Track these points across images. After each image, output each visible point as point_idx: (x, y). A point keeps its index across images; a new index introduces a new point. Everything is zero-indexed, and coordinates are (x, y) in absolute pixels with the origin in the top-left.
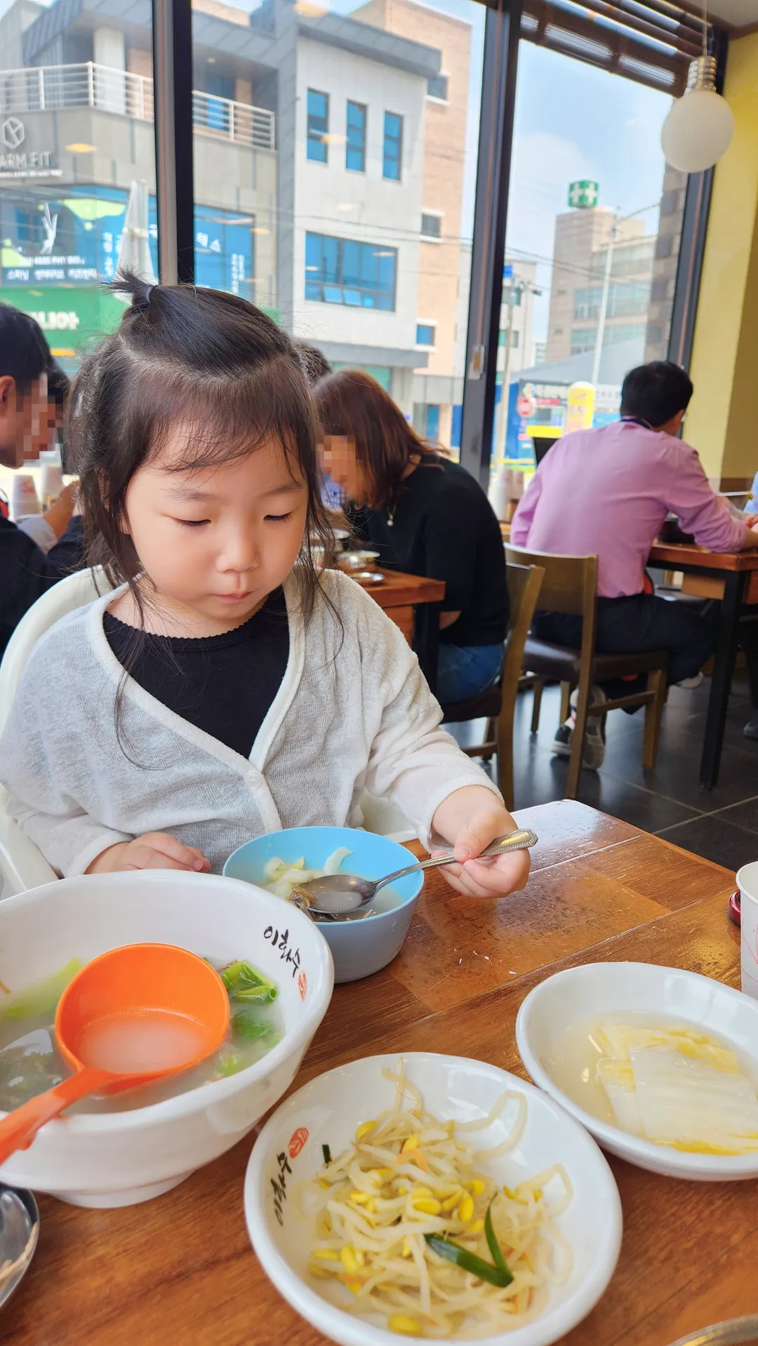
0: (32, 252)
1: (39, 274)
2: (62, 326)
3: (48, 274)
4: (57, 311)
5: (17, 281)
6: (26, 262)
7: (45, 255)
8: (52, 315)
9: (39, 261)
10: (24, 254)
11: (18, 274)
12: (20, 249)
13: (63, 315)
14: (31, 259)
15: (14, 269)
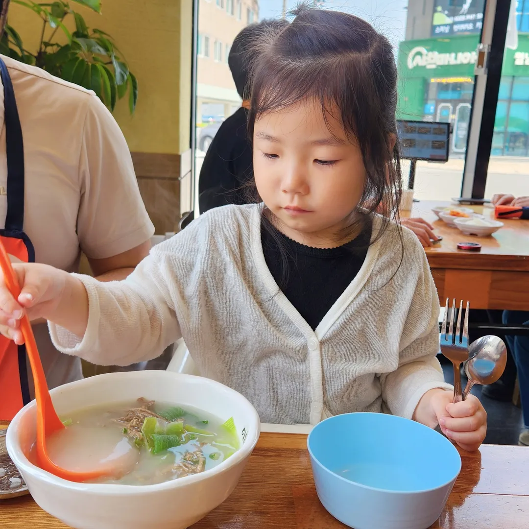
0: (453, 13)
1: (456, 28)
2: (465, 62)
3: (463, 27)
4: (463, 52)
5: (441, 33)
6: (449, 20)
7: (463, 14)
8: (460, 55)
9: (458, 19)
10: (448, 16)
11: (442, 29)
12: (446, 12)
13: (467, 54)
14: (452, 18)
15: (439, 26)
